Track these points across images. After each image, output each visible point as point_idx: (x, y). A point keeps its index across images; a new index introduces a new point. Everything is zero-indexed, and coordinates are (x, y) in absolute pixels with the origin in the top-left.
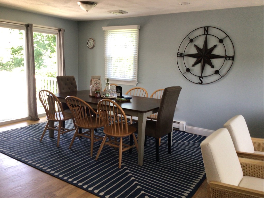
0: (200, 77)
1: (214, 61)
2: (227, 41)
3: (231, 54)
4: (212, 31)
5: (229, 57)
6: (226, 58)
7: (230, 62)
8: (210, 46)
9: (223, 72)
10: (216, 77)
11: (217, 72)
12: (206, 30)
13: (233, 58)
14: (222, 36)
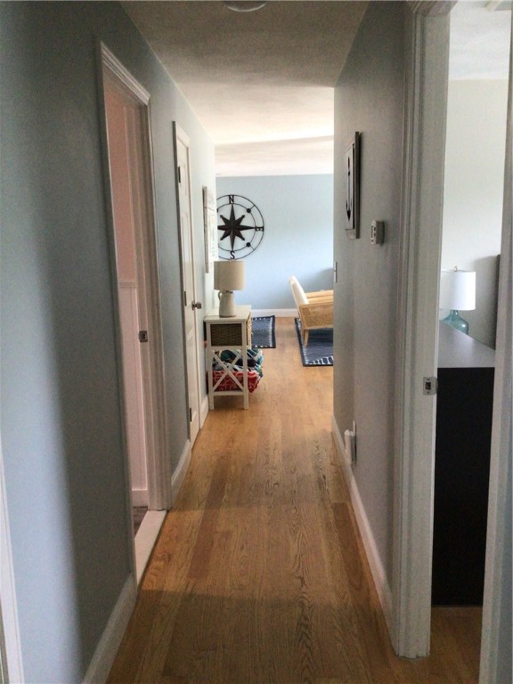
0: (232, 252)
1: (244, 233)
2: (254, 211)
3: (261, 225)
4: (237, 200)
5: (259, 228)
6: (256, 228)
7: (260, 233)
8: (237, 217)
9: (254, 244)
10: (248, 250)
11: (248, 245)
12: (231, 198)
13: (262, 228)
14: (249, 205)
